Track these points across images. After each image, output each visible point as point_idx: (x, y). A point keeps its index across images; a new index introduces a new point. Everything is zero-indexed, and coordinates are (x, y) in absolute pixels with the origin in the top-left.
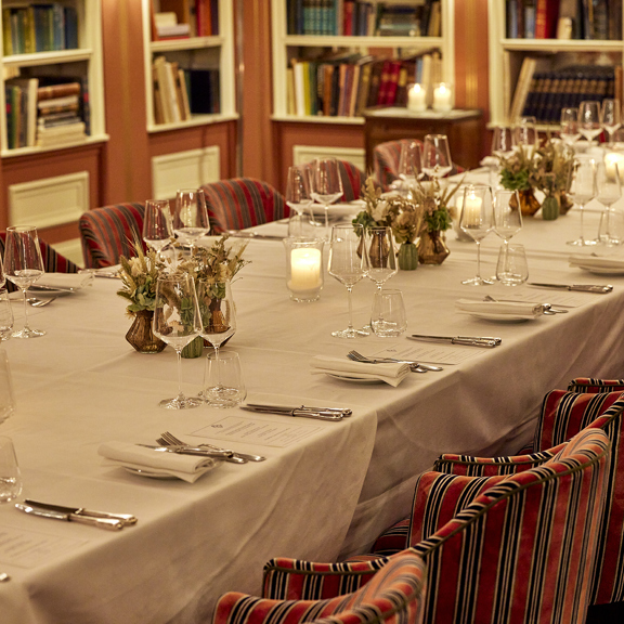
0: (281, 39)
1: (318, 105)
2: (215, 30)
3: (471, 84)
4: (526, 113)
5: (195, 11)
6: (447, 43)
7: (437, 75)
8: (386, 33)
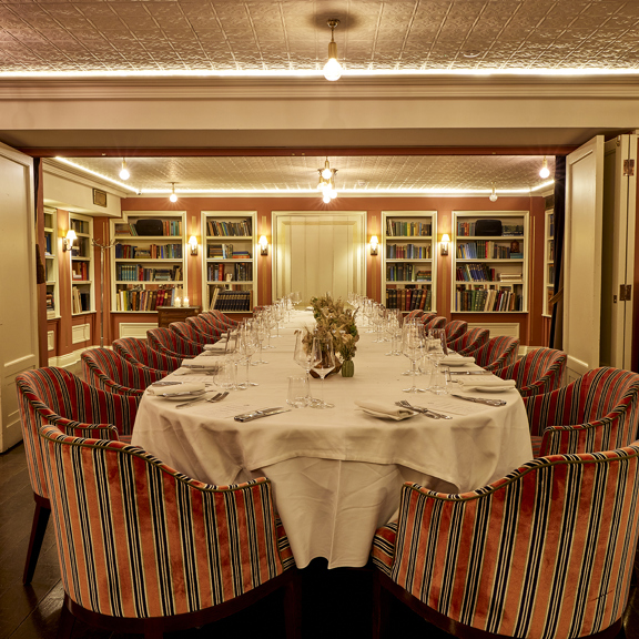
0: (114, 282)
1: (130, 307)
2: (88, 279)
3: (195, 297)
4: (216, 308)
5: (82, 270)
6: (185, 282)
7: (181, 294)
8: (157, 280)
